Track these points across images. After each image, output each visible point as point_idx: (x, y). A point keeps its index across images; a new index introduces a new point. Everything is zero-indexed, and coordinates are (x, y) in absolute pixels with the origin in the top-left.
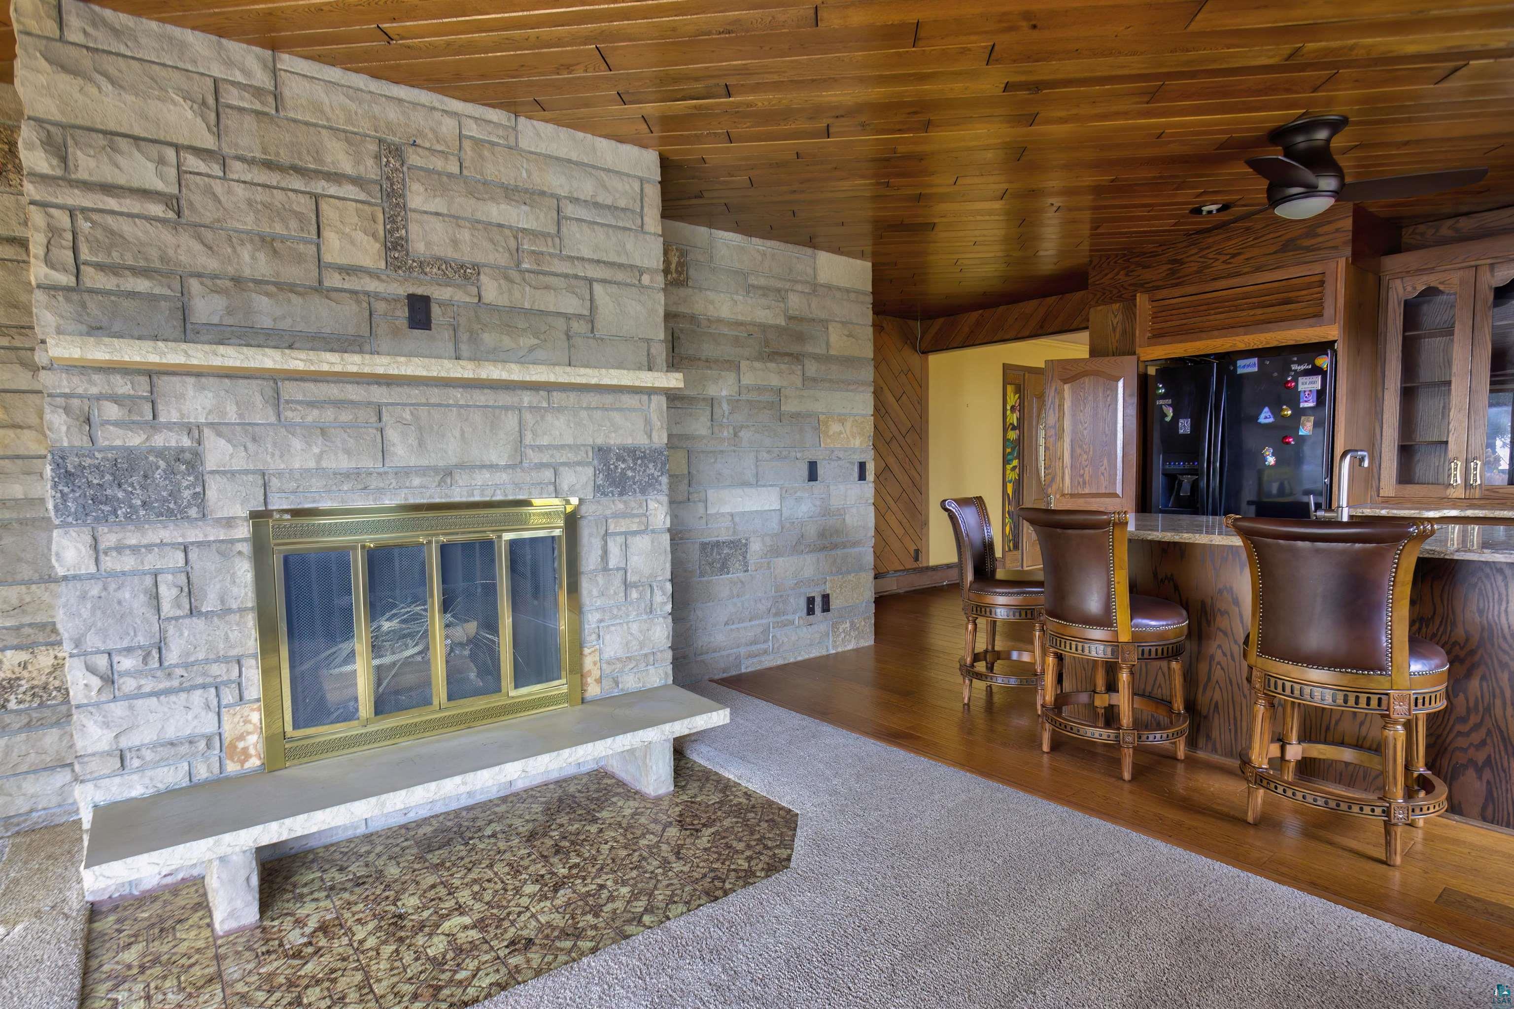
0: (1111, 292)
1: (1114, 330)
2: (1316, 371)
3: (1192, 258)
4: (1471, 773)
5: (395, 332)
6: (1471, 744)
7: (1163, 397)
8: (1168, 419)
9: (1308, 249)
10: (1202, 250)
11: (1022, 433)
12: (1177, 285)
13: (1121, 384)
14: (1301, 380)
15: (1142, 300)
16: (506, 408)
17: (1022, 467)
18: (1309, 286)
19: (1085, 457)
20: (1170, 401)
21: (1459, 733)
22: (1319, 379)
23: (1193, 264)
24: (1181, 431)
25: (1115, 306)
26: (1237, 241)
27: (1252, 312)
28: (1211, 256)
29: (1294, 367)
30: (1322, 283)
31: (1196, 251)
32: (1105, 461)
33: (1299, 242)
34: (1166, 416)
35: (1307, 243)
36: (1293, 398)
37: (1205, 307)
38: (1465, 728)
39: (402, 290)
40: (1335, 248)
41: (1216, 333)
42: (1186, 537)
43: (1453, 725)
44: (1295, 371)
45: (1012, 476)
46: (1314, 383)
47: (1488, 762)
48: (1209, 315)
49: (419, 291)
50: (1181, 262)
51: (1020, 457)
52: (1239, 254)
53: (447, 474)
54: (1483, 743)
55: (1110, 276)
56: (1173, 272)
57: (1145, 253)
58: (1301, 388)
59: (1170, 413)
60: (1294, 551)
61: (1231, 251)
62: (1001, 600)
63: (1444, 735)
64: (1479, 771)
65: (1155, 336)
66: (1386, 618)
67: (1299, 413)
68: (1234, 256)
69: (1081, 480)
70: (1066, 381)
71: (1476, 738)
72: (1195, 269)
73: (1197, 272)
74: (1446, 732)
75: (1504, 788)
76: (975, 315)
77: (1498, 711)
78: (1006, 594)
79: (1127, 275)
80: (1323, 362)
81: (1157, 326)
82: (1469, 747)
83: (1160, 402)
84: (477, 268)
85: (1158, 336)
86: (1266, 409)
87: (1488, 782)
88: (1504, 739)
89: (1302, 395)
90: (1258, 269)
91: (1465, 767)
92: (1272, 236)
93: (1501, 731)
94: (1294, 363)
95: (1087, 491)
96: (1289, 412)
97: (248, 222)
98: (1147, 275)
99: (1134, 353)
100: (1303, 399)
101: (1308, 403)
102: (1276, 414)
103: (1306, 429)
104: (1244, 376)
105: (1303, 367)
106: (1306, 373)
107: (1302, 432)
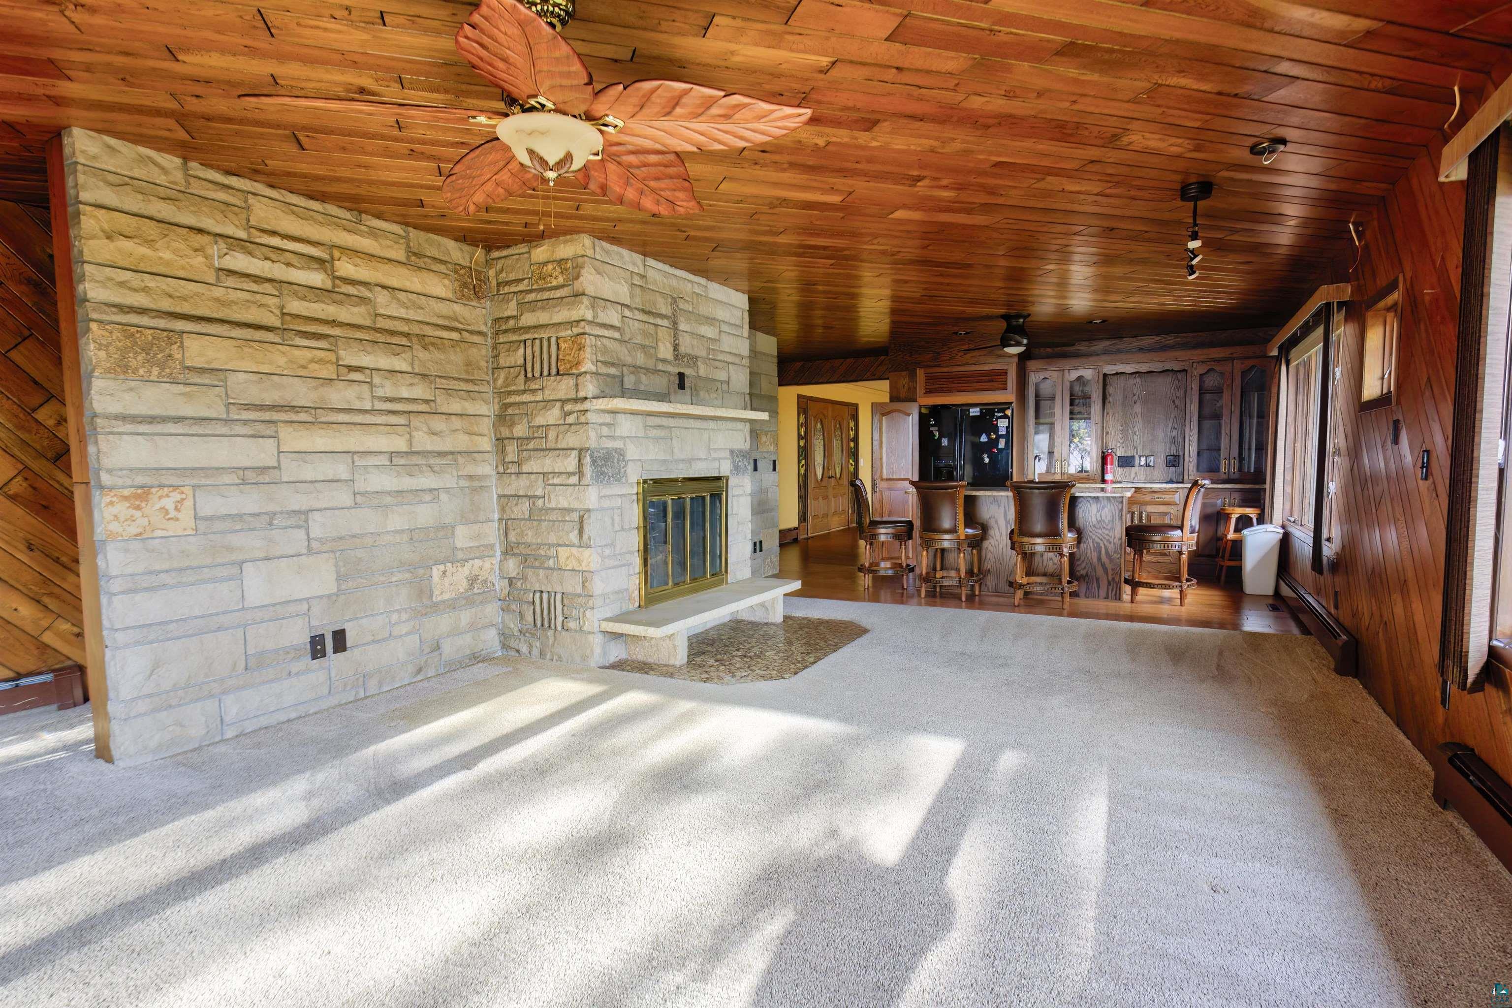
0: (902, 365)
1: (903, 385)
2: (1005, 416)
3: (945, 352)
5: (675, 392)
7: (932, 425)
8: (935, 438)
9: (1000, 356)
10: (950, 348)
11: (806, 443)
12: (938, 366)
13: (910, 418)
14: (999, 421)
15: (920, 374)
16: (705, 429)
17: (807, 465)
18: (1000, 374)
20: (935, 428)
22: (1007, 421)
23: (945, 357)
24: (943, 444)
25: (906, 374)
26: (966, 346)
28: (954, 352)
29: (995, 414)
30: (1006, 373)
31: (947, 348)
32: (904, 461)
33: (995, 351)
34: (934, 436)
35: (998, 352)
36: (996, 429)
39: (677, 370)
41: (958, 393)
42: (974, 493)
44: (996, 416)
45: (802, 471)
46: (1004, 422)
49: (682, 370)
50: (940, 354)
51: (806, 458)
52: (967, 353)
53: (690, 461)
55: (901, 356)
56: (936, 359)
57: (920, 347)
58: (999, 425)
59: (937, 434)
60: (1032, 493)
61: (964, 351)
62: (882, 531)
65: (926, 393)
66: (1061, 517)
67: (999, 437)
69: (892, 471)
70: (883, 415)
72: (946, 359)
73: (947, 361)
76: (799, 365)
77: (1089, 554)
78: (887, 528)
79: (910, 356)
80: (1008, 412)
81: (929, 387)
83: (932, 429)
84: (697, 357)
85: (929, 392)
86: (984, 434)
94: (995, 412)
95: (895, 477)
96: (994, 436)
97: (639, 339)
98: (921, 359)
99: (917, 401)
100: (1000, 429)
101: (1003, 432)
102: (988, 436)
103: (1002, 444)
104: (972, 417)
105: (1000, 414)
106: (1001, 417)
107: (1000, 446)
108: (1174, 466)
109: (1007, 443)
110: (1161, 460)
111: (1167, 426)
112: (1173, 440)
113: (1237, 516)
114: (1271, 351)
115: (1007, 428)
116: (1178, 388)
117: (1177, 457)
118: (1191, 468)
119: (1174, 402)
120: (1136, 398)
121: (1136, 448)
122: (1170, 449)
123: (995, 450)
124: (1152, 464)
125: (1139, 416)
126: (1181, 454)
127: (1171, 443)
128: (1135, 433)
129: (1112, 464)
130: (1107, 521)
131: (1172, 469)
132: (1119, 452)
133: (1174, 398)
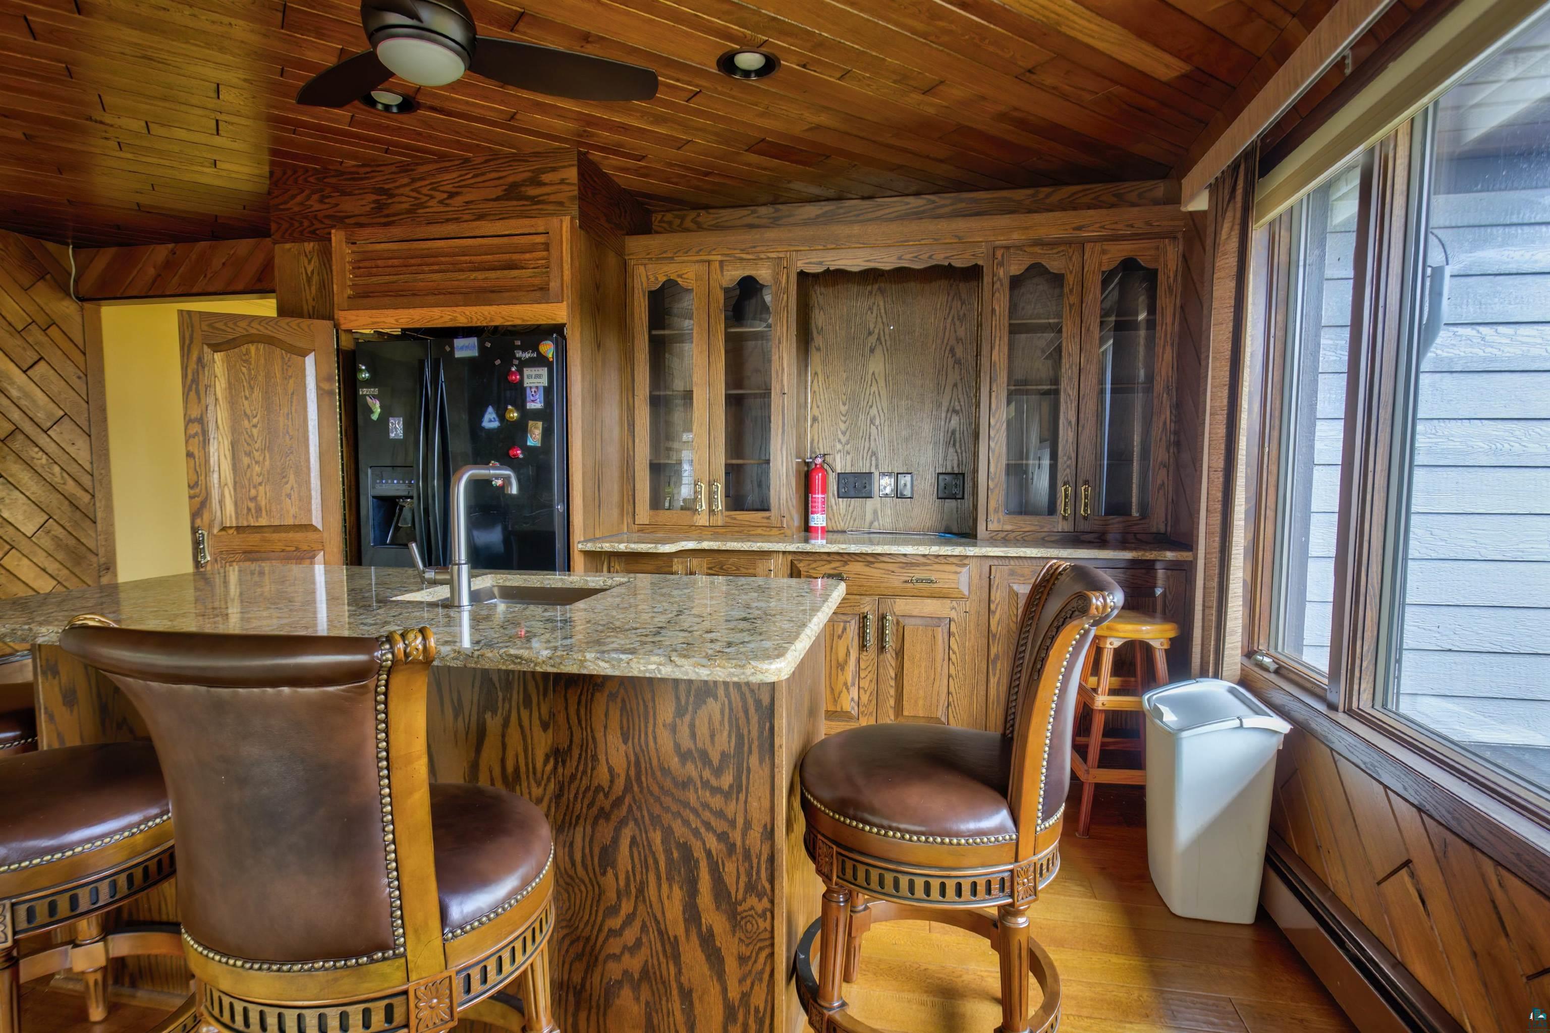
0: (301, 223)
1: (309, 280)
2: (540, 361)
3: (401, 191)
4: (626, 993)
6: (625, 947)
7: (368, 383)
8: (375, 417)
9: (535, 200)
10: (414, 180)
12: (385, 225)
13: (310, 361)
14: (527, 371)
15: (337, 237)
18: (532, 248)
19: (257, 469)
20: (375, 391)
21: (612, 933)
22: (544, 371)
23: (404, 199)
24: (392, 435)
25: (309, 246)
26: (455, 175)
27: (474, 275)
28: (425, 191)
29: (519, 354)
30: (547, 247)
31: (406, 180)
32: (292, 477)
33: (523, 189)
34: (372, 412)
35: (533, 191)
36: (518, 394)
37: (419, 261)
38: (615, 923)
40: (561, 204)
41: (431, 299)
43: (603, 921)
44: (519, 359)
46: (539, 376)
47: (645, 973)
48: (423, 273)
50: (389, 194)
52: (457, 194)
54: (638, 944)
55: (299, 199)
56: (379, 207)
57: (343, 173)
58: (527, 382)
59: (377, 408)
61: (449, 188)
63: (593, 937)
64: (636, 988)
65: (357, 296)
67: (527, 415)
68: (452, 195)
69: (252, 505)
70: (216, 348)
71: (630, 935)
72: (406, 206)
73: (409, 211)
74: (595, 932)
75: (665, 1011)
79: (321, 201)
80: (548, 349)
81: (360, 281)
82: (622, 953)
83: (363, 391)
85: (361, 297)
86: (490, 409)
87: (647, 1003)
88: (660, 933)
89: (528, 391)
90: (481, 217)
91: (619, 983)
92: (494, 175)
93: (657, 922)
94: (519, 348)
95: (263, 522)
96: (516, 415)
98: (349, 205)
99: (331, 318)
100: (529, 397)
101: (535, 404)
102: (501, 416)
103: (534, 438)
104: (462, 360)
105: (527, 355)
106: (531, 363)
107: (530, 443)
108: (954, 497)
109: (547, 433)
110: (927, 484)
111: (939, 406)
112: (952, 439)
113: (1117, 643)
114: (1192, 197)
115: (548, 391)
116: (962, 319)
117: (959, 476)
118: (992, 504)
119: (952, 350)
120: (872, 339)
121: (874, 454)
122: (945, 458)
123: (520, 454)
124: (907, 493)
125: (882, 383)
126: (967, 470)
127: (947, 444)
128: (872, 422)
129: (824, 491)
130: (715, 758)
131: (951, 504)
132: (841, 464)
133: (953, 342)
